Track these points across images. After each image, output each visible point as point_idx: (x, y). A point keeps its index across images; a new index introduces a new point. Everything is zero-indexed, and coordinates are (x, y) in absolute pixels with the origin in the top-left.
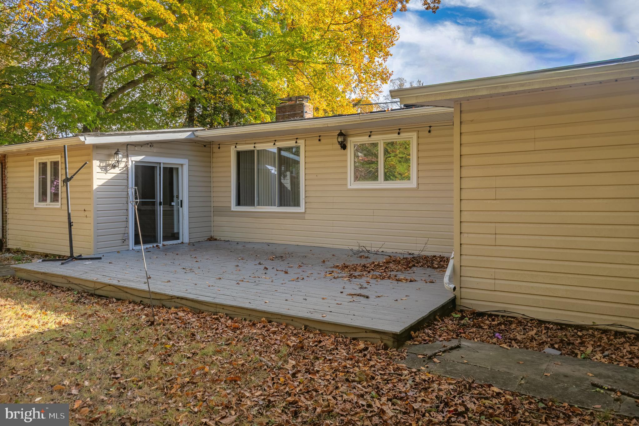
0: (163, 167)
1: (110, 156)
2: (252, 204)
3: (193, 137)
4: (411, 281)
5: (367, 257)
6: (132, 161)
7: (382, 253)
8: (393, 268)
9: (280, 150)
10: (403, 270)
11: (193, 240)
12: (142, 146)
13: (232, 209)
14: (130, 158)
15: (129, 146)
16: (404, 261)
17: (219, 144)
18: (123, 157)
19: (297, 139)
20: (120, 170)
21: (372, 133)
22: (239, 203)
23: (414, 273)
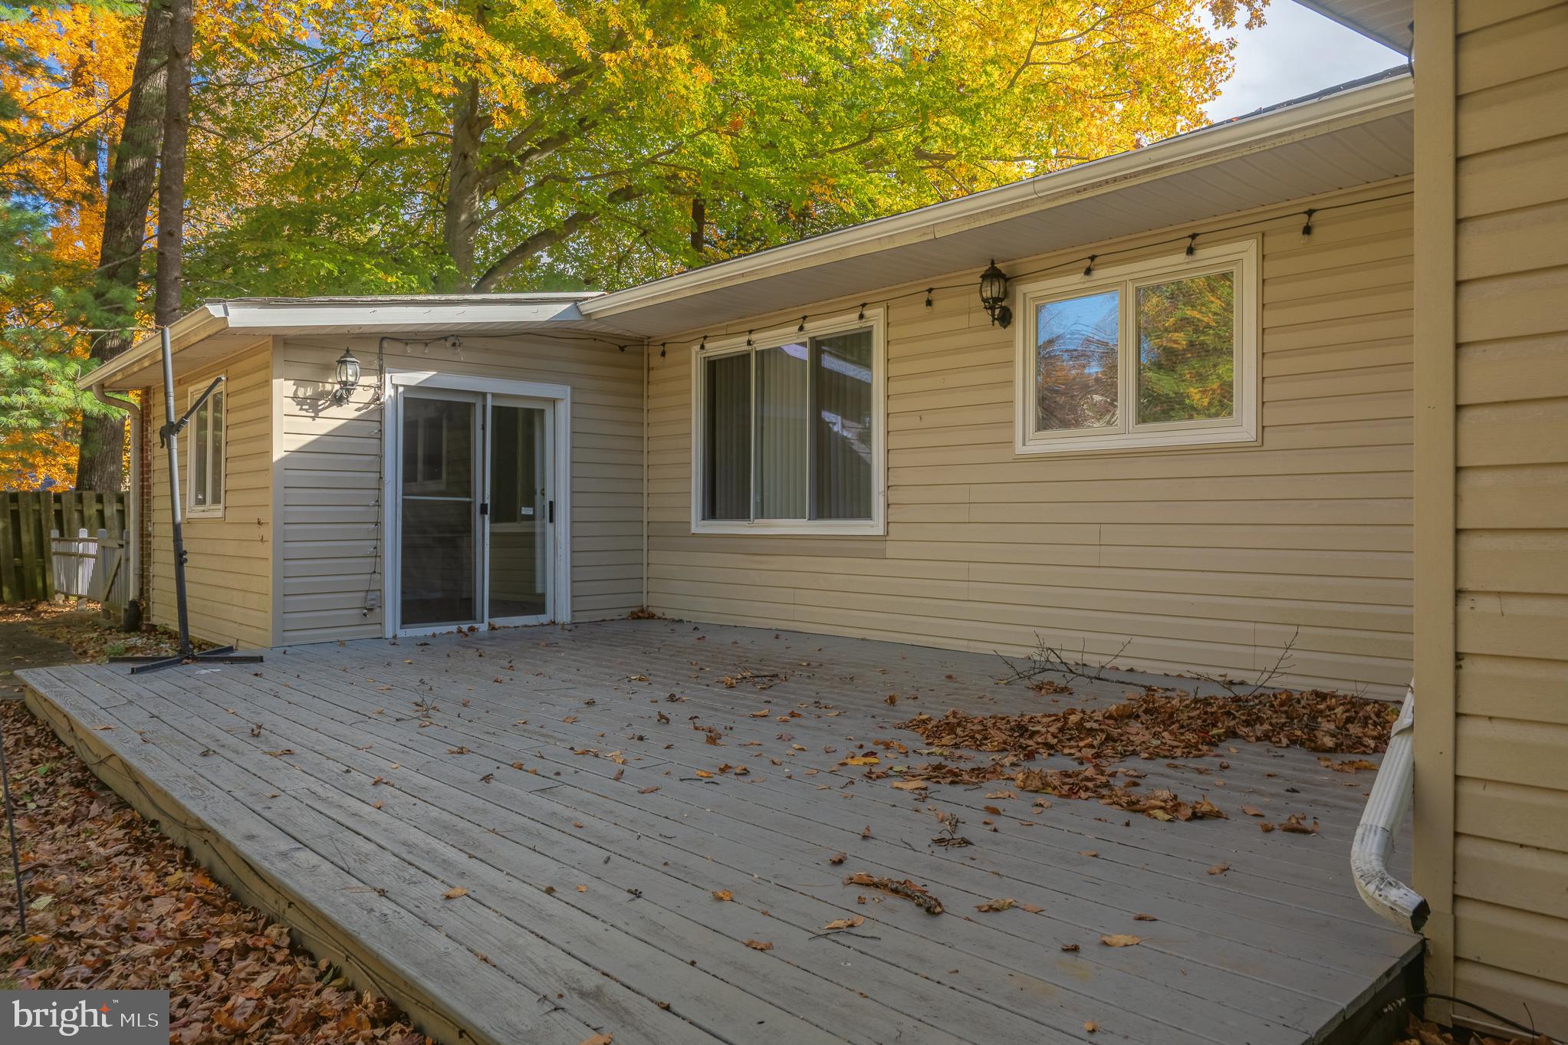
0: (493, 407)
1: (327, 369)
2: (743, 514)
3: (575, 317)
4: (1196, 816)
5: (1063, 690)
6: (396, 387)
7: (1128, 678)
8: (1137, 739)
9: (817, 346)
10: (1179, 752)
11: (582, 618)
12: (426, 345)
13: (694, 530)
14: (388, 376)
15: (385, 344)
16: (1195, 713)
17: (664, 345)
18: (365, 371)
19: (864, 305)
20: (358, 410)
21: (1097, 260)
22: (711, 511)
23: (1224, 768)
